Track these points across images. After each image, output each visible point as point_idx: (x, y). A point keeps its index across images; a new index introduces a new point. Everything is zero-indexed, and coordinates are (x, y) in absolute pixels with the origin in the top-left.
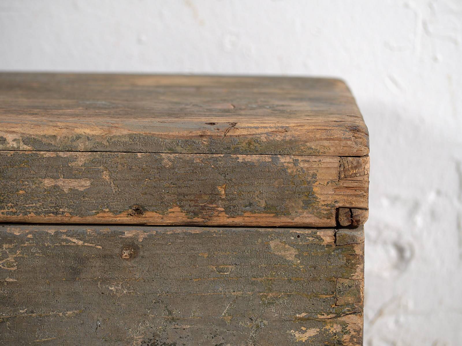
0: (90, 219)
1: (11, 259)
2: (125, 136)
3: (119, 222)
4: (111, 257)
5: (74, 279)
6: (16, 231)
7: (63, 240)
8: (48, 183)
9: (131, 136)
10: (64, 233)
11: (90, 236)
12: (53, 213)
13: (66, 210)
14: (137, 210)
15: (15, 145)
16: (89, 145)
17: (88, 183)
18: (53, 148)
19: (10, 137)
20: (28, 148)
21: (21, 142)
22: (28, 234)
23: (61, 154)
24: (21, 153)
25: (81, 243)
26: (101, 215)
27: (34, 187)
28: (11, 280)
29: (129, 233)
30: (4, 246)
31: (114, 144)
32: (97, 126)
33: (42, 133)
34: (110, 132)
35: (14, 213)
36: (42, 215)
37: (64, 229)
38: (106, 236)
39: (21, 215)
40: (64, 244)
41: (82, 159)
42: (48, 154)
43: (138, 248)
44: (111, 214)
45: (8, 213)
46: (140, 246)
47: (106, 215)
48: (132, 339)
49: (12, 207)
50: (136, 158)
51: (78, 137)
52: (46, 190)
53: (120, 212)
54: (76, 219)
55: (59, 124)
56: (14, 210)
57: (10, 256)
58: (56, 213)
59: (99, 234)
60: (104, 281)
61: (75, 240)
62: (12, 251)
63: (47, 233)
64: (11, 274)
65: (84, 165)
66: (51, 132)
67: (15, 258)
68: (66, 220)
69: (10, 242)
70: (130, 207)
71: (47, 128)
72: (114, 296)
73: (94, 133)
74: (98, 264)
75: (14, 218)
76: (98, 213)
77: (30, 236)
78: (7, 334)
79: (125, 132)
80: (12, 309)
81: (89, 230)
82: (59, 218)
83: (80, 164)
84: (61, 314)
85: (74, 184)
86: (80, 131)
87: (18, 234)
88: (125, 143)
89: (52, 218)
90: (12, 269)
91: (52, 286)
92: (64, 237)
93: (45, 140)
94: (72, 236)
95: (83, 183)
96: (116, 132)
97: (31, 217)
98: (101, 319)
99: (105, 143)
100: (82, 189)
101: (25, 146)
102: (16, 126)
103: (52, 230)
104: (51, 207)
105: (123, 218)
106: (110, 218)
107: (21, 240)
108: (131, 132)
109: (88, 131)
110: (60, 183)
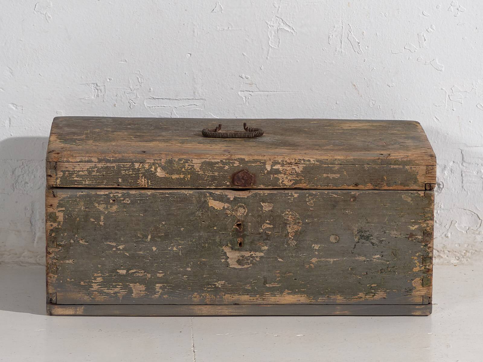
0: (339, 188)
1: (312, 202)
2: (352, 159)
3: (350, 189)
4: (347, 201)
5: (334, 209)
6: (314, 192)
7: (330, 195)
8: (325, 175)
9: (354, 159)
10: (330, 193)
11: (339, 194)
12: (326, 186)
13: (331, 185)
14: (355, 185)
15: (314, 163)
16: (339, 162)
17: (339, 175)
18: (327, 163)
19: (312, 160)
20: (318, 163)
21: (316, 161)
22: (318, 193)
23: (329, 165)
24: (316, 165)
25: (336, 196)
26: (343, 186)
27: (320, 177)
28: (312, 209)
29: (353, 193)
30: (310, 197)
31: (348, 162)
32: (342, 156)
33: (323, 158)
34: (347, 158)
35: (313, 186)
36: (323, 186)
37: (330, 191)
38: (345, 193)
39: (315, 187)
40: (330, 196)
41: (337, 167)
42: (325, 166)
43: (356, 198)
44: (347, 186)
45: (311, 186)
46: (357, 197)
47: (345, 186)
48: (354, 229)
49: (312, 184)
50: (356, 166)
51: (336, 160)
52: (324, 178)
53: (350, 185)
54: (335, 188)
55: (329, 155)
56: (313, 185)
57: (312, 201)
58: (328, 186)
59: (343, 193)
60: (345, 209)
61: (334, 195)
62: (312, 199)
63: (325, 193)
64: (312, 207)
65: (338, 169)
66: (326, 158)
67: (313, 201)
68: (331, 188)
69: (312, 196)
70: (354, 184)
71: (324, 156)
72: (347, 214)
73: (341, 158)
74: (342, 204)
75: (313, 188)
76: (342, 186)
77: (319, 194)
78: (310, 228)
79: (352, 158)
80: (312, 219)
81: (339, 191)
82: (329, 188)
83: (336, 169)
84: (329, 221)
85: (334, 176)
86: (335, 157)
87: (314, 193)
88: (352, 162)
89: (326, 187)
90: (312, 205)
91: (326, 211)
92: (330, 194)
93: (324, 161)
94: (333, 194)
95: (337, 175)
96: (348, 158)
97: (319, 187)
98: (343, 222)
99: (345, 161)
100: (337, 178)
101: (317, 163)
102: (313, 155)
103: (326, 192)
104: (326, 184)
105: (351, 187)
106: (346, 187)
107: (316, 195)
108: (354, 158)
109: (339, 157)
110: (329, 175)
